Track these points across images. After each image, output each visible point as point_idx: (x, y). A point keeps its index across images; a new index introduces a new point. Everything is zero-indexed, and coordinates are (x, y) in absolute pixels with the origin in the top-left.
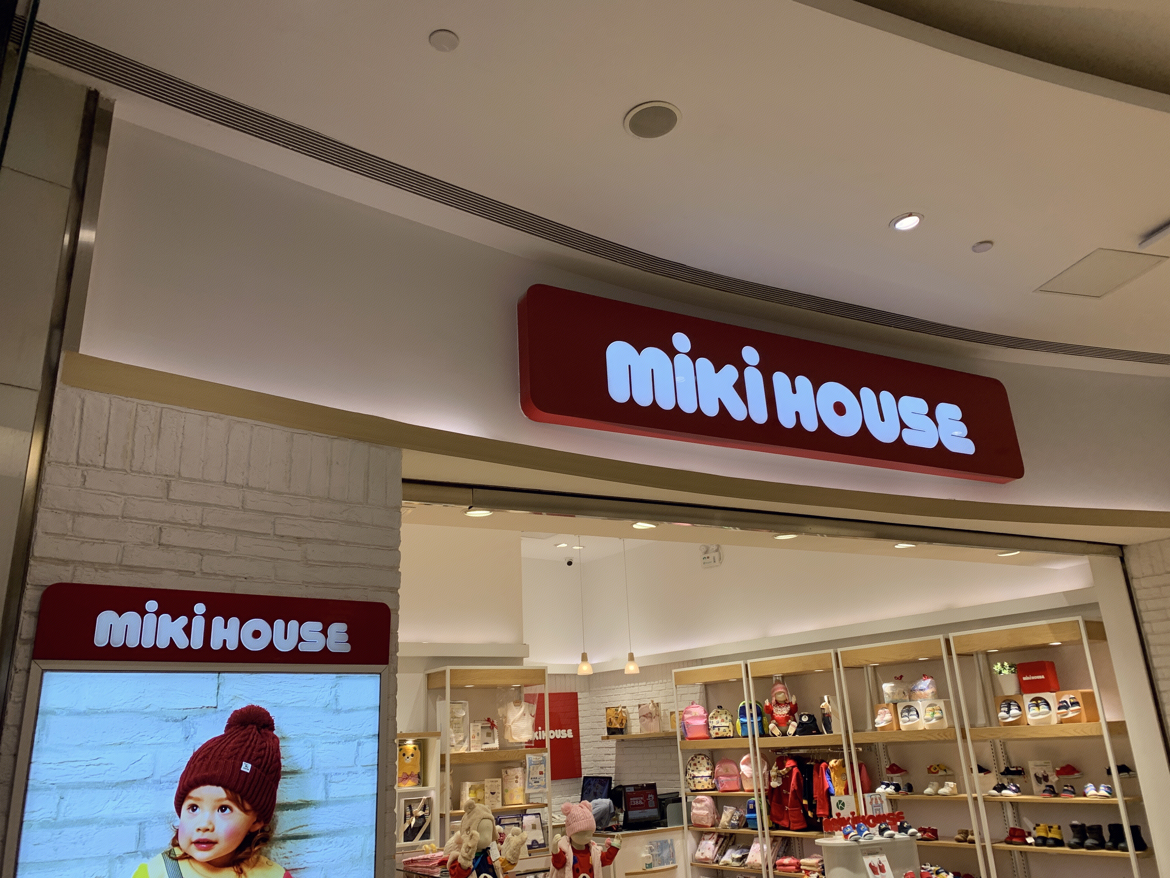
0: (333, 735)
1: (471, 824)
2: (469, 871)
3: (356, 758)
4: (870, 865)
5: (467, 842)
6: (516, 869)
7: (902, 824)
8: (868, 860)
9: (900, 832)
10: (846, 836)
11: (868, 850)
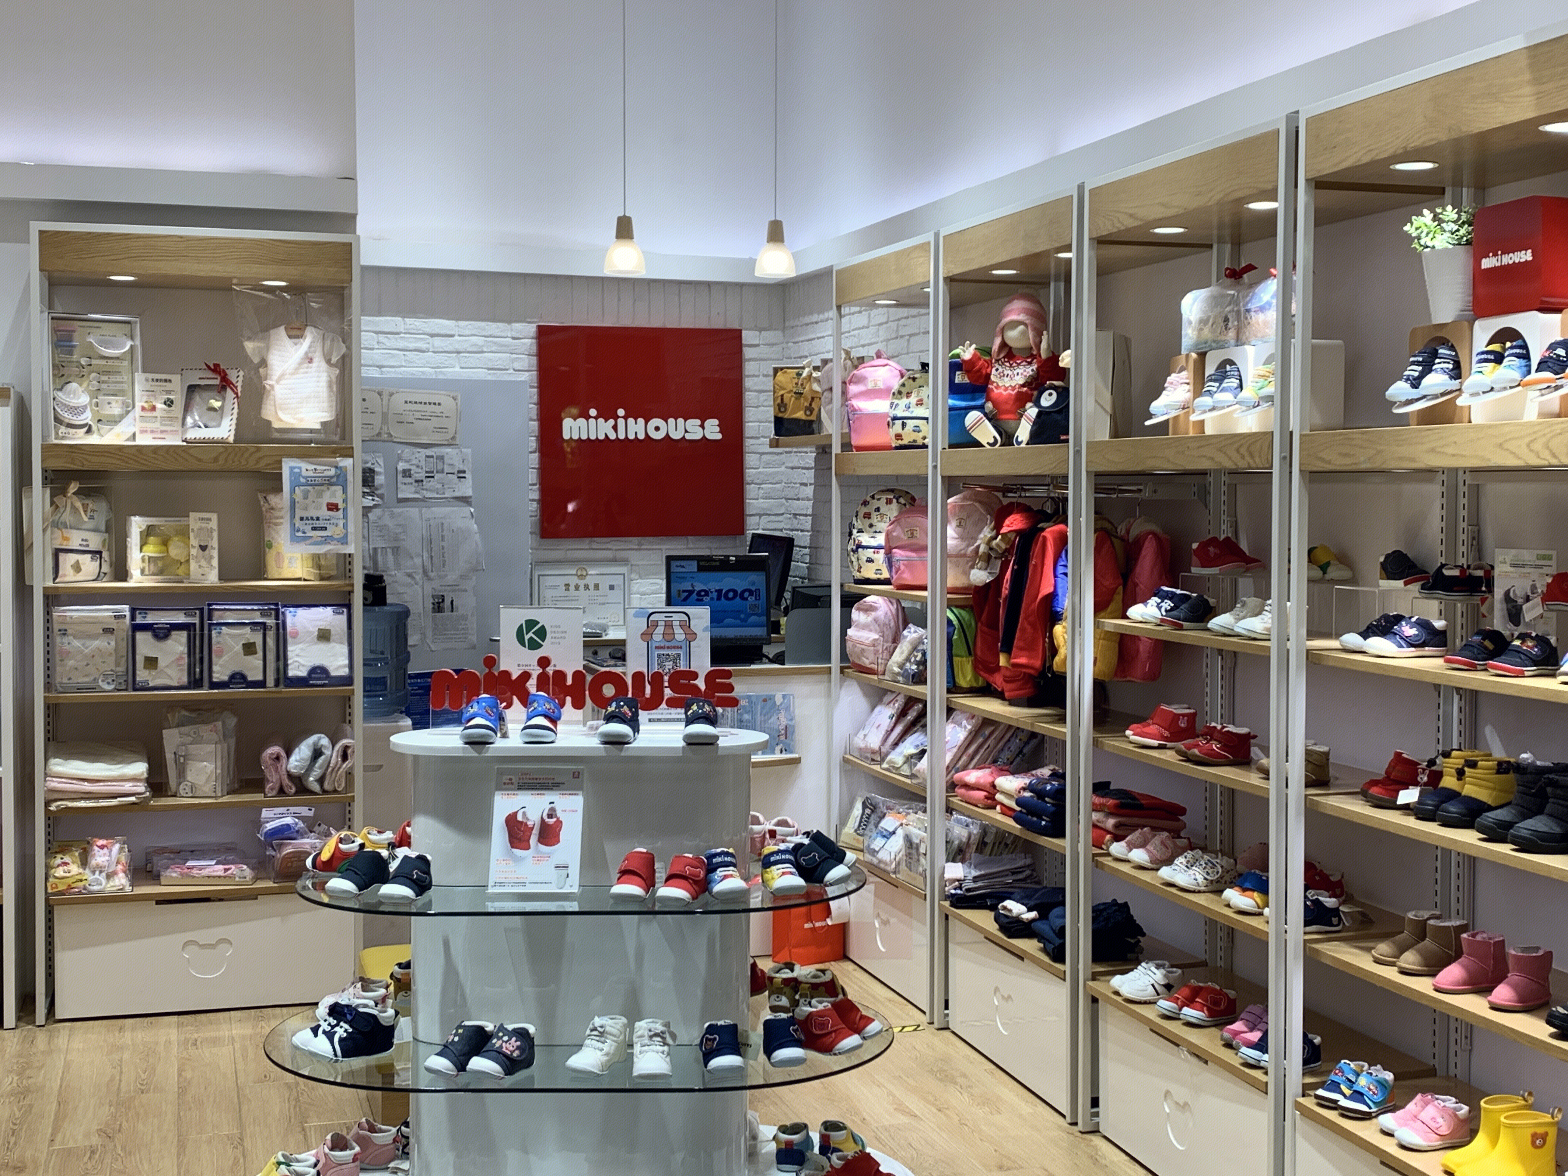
4: (511, 819)
8: (506, 805)
11: (525, 773)
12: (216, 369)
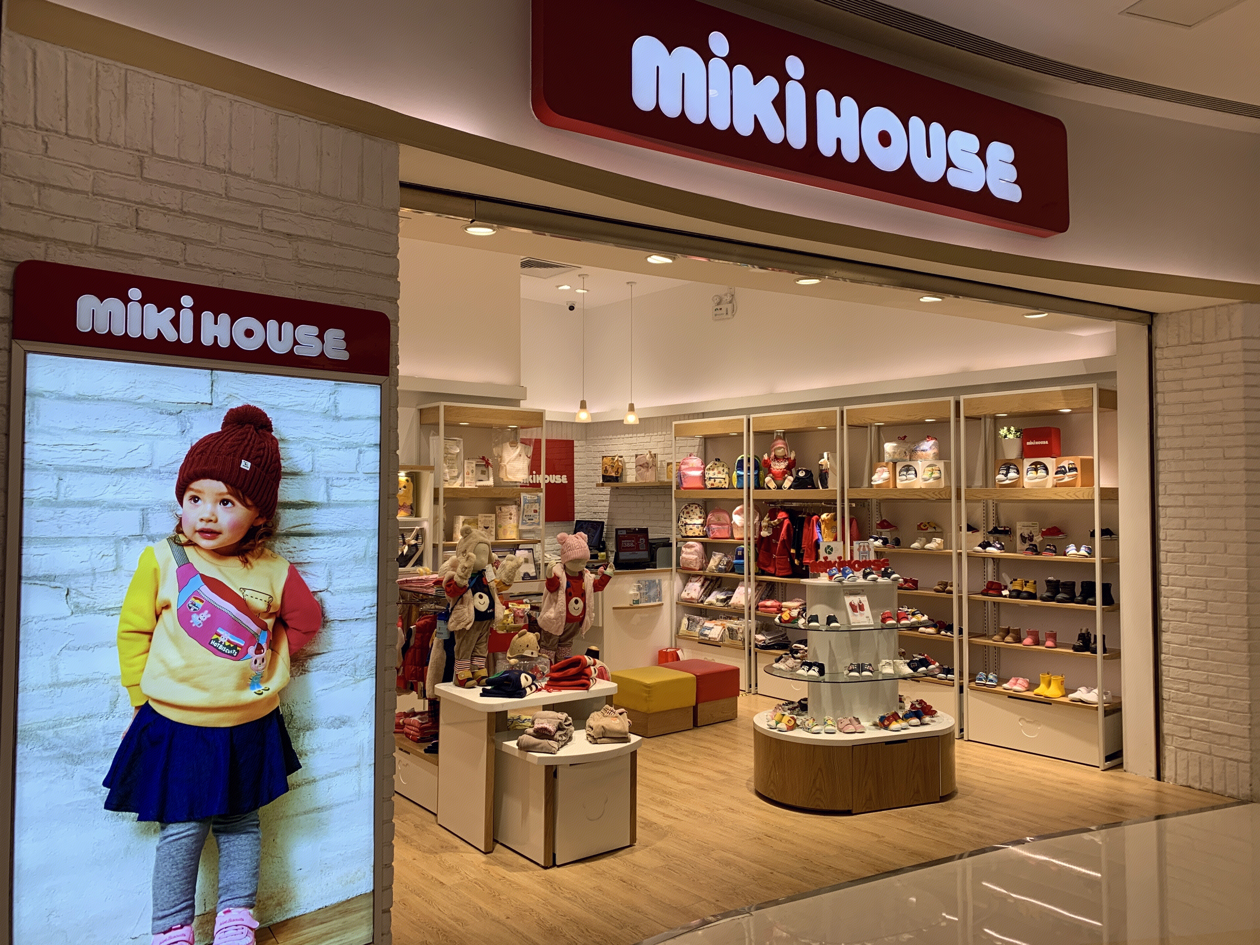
0: (333, 441)
1: (467, 547)
2: (464, 589)
3: (357, 465)
4: (851, 604)
5: (463, 562)
6: (510, 590)
7: (886, 570)
8: (848, 600)
9: (883, 577)
10: (831, 577)
11: (850, 590)
12: (483, 458)
